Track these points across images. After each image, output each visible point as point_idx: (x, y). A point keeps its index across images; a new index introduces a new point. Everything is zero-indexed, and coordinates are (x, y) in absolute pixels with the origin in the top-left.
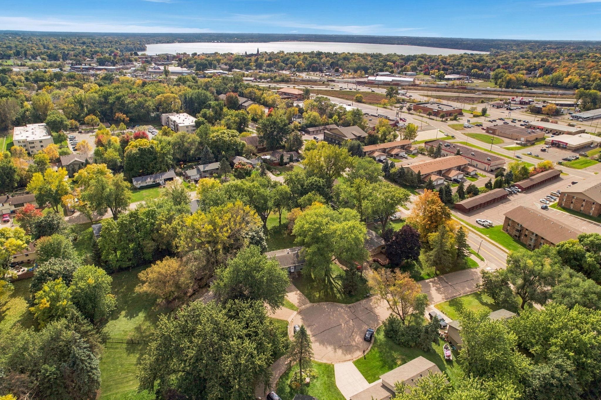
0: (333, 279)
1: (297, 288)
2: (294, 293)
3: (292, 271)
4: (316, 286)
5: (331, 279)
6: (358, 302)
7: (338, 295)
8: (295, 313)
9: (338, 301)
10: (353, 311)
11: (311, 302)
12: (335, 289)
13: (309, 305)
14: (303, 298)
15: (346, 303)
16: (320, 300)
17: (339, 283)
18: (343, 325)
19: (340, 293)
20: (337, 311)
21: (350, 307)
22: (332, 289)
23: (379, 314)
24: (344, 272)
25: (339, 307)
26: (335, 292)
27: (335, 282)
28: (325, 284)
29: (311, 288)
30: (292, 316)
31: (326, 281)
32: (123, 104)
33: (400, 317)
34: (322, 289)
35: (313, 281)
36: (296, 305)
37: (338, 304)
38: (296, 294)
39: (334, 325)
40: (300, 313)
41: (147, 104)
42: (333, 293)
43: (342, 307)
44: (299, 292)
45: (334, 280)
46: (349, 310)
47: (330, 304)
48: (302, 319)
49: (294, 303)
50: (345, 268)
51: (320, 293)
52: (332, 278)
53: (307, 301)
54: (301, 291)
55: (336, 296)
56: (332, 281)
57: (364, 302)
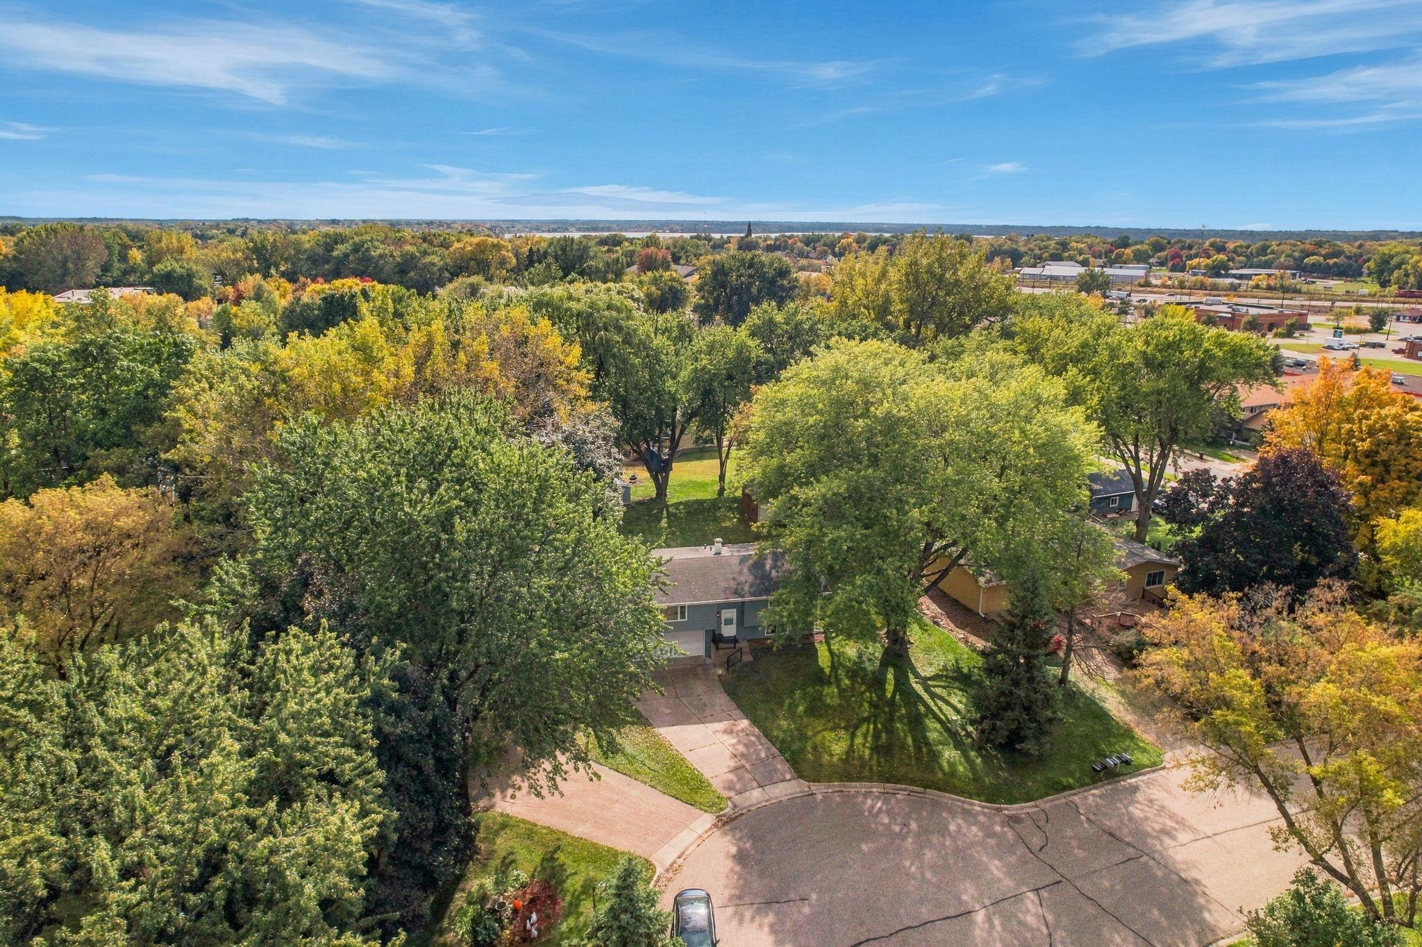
0: (924, 681)
1: (740, 707)
2: (720, 726)
3: (729, 631)
4: (836, 701)
5: (912, 680)
6: (1060, 799)
7: (949, 754)
8: (706, 820)
9: (948, 784)
10: (1036, 841)
11: (799, 773)
12: (931, 724)
13: (787, 788)
14: (763, 750)
15: (992, 795)
16: (850, 770)
17: (954, 700)
18: (980, 917)
19: (958, 745)
20: (943, 831)
21: (1014, 820)
22: (916, 723)
23: (1193, 874)
24: (980, 661)
25: (951, 812)
26: (933, 736)
27: (933, 696)
28: (882, 696)
29: (812, 711)
30: (686, 838)
31: (890, 687)
32: (367, 259)
33: (1366, 900)
34: (867, 720)
35: (820, 678)
36: (717, 784)
37: (948, 798)
38: (729, 732)
39: (925, 913)
40: (726, 823)
41: (428, 259)
42: (921, 740)
43: (967, 814)
44: (745, 723)
45: (927, 689)
46: (1010, 835)
47: (902, 793)
48: (741, 858)
49: (707, 774)
50: (980, 644)
51: (853, 736)
52: (917, 675)
53: (781, 766)
54: (755, 721)
55: (935, 756)
56: (918, 688)
57: (1092, 796)
